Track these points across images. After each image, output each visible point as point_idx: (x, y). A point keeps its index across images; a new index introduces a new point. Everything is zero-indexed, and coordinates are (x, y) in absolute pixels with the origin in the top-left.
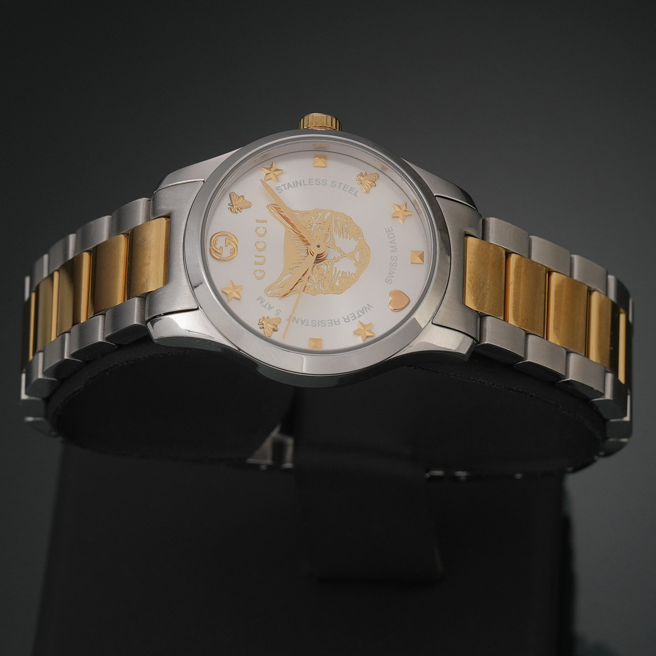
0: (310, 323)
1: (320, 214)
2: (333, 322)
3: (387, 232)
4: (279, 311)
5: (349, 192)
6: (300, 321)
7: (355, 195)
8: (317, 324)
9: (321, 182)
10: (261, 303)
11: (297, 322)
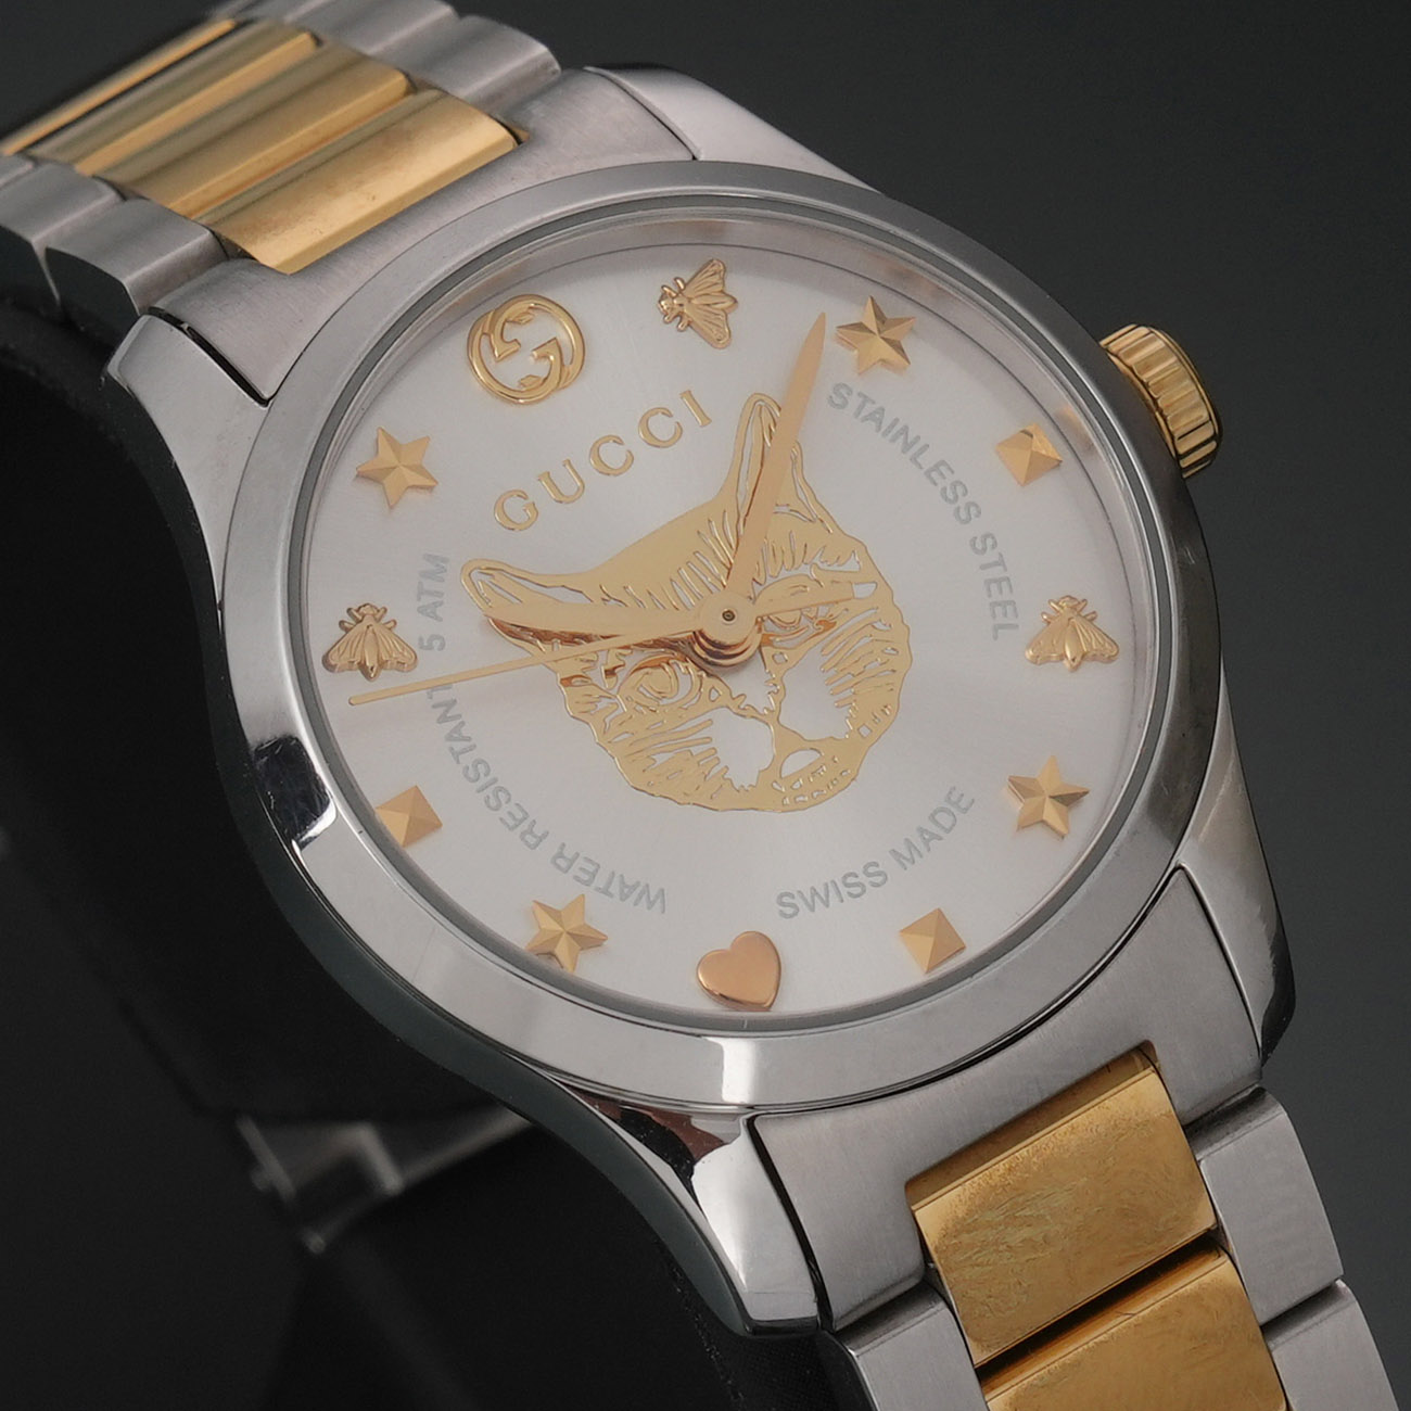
0: (467, 759)
1: (852, 565)
2: (525, 826)
3: (948, 799)
4: (436, 643)
5: (994, 605)
6: (453, 724)
7: (997, 628)
8: (483, 781)
9: (961, 502)
10: (426, 575)
11: (443, 719)
